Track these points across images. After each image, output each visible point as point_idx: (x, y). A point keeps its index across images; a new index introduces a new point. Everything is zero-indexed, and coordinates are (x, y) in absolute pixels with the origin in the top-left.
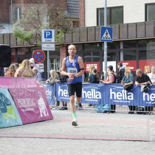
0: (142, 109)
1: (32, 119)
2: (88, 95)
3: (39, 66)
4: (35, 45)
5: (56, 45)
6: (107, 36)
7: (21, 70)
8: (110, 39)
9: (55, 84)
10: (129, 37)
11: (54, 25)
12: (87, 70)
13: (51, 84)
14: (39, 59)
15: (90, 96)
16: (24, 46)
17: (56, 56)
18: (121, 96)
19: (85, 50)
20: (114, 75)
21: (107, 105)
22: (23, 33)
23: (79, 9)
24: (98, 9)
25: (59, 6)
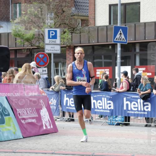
1: (34, 132)
2: (98, 105)
3: (42, 71)
4: (37, 46)
5: (61, 47)
6: (120, 37)
7: (21, 76)
8: (124, 40)
9: (61, 91)
10: (146, 39)
11: (59, 23)
12: (97, 76)
13: (55, 91)
14: (42, 63)
15: (100, 106)
16: (24, 48)
17: (62, 60)
18: (136, 106)
19: (96, 53)
20: (129, 82)
21: (120, 116)
22: (23, 33)
23: (88, 5)
24: (110, 6)
25: (66, 2)
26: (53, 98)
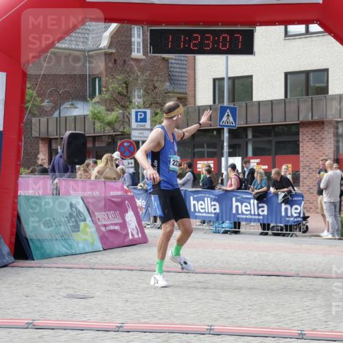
0: (279, 228)
2: (200, 207)
3: (127, 164)
4: (121, 132)
6: (227, 119)
7: (102, 170)
10: (261, 122)
11: (149, 103)
12: (198, 170)
14: (127, 153)
15: (202, 209)
16: (105, 134)
18: (249, 208)
20: (239, 177)
21: (228, 222)
22: (104, 115)
23: (186, 79)
24: (215, 80)
25: (158, 75)
26: (141, 198)
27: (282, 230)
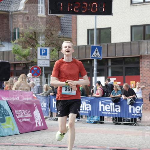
0: (128, 120)
1: (28, 129)
3: (35, 81)
4: (31, 61)
5: (50, 62)
7: (19, 84)
8: (99, 56)
10: (116, 55)
11: (49, 43)
16: (22, 62)
21: (97, 116)
22: (21, 51)
23: (71, 29)
24: (88, 30)
25: (54, 27)
26: (43, 102)
27: (129, 121)
